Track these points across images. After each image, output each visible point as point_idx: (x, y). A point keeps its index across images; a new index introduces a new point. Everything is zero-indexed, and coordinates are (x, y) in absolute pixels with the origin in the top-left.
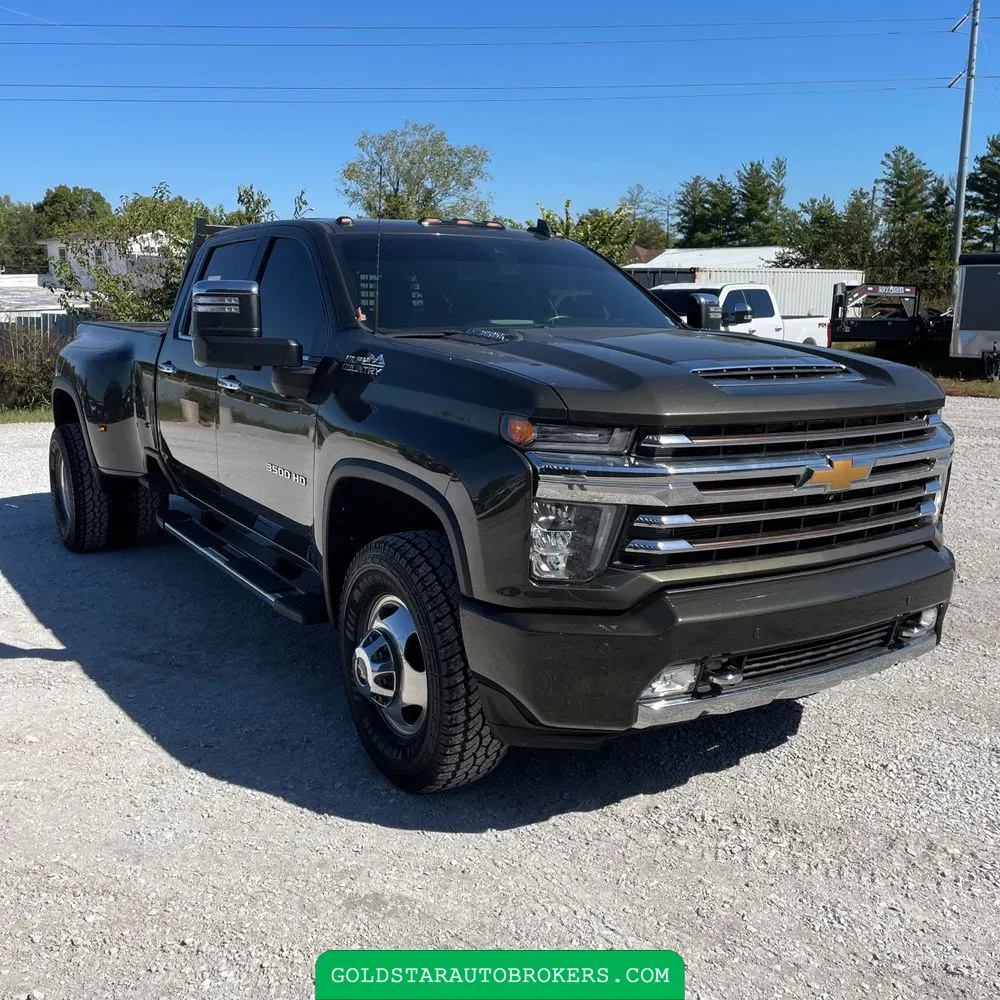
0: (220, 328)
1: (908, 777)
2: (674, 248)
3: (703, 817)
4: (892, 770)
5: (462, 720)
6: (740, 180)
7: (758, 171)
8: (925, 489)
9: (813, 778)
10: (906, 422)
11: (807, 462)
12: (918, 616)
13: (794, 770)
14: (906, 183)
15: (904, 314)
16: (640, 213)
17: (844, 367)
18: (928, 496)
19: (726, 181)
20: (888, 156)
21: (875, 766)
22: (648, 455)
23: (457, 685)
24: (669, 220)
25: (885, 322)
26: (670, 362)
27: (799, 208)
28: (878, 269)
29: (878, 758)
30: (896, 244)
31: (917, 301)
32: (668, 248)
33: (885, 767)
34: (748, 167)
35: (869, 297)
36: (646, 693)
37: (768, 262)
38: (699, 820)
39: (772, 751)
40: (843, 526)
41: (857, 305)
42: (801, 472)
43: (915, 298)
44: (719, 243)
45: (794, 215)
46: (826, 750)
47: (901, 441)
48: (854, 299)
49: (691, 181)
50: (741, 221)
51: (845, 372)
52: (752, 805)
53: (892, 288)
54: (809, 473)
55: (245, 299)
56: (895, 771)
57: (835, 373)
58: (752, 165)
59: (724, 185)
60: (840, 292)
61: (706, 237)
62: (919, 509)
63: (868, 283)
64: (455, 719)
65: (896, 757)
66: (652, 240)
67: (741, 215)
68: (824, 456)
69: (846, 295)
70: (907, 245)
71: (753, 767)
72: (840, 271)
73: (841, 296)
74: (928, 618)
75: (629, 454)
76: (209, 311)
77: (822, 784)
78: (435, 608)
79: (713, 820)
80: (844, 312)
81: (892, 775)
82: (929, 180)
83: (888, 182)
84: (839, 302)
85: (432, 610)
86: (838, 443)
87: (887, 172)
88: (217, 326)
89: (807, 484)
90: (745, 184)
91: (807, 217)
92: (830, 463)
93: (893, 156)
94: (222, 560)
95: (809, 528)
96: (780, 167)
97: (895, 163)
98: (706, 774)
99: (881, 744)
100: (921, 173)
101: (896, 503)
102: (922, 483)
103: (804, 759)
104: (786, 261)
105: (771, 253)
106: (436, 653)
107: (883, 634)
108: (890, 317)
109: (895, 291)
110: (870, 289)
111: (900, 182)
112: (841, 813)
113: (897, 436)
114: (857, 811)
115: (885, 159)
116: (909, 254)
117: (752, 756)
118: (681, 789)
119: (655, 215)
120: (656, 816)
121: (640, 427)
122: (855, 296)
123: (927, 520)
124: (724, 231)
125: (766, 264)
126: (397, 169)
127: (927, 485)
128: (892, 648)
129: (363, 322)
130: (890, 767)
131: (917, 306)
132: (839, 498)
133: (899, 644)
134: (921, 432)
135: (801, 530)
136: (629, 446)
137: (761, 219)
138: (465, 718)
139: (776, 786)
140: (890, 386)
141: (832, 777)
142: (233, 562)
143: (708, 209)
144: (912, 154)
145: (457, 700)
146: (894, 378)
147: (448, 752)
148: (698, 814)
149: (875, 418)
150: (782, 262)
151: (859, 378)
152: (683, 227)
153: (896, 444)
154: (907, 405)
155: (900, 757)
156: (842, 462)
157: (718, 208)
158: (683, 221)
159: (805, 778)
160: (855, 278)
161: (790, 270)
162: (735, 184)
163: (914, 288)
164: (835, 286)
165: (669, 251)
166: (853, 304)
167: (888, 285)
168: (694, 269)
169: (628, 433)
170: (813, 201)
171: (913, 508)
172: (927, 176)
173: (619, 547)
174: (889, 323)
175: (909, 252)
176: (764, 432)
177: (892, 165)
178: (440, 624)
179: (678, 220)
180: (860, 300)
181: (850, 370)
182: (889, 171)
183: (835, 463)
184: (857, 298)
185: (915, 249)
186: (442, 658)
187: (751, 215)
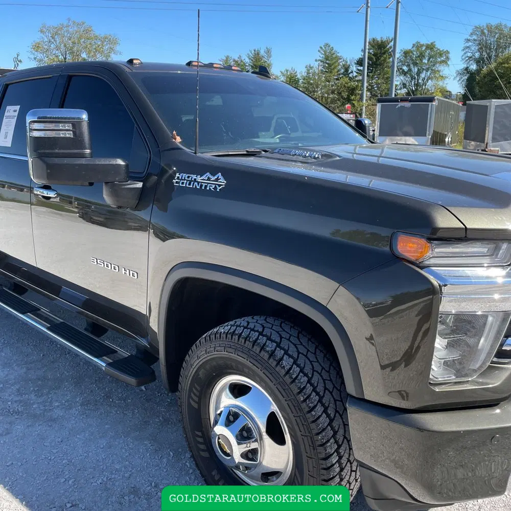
0: (57, 151)
6: (250, 59)
7: (258, 54)
14: (330, 61)
19: (243, 59)
20: (321, 48)
27: (280, 74)
30: (336, 93)
34: (253, 52)
45: (278, 77)
49: (225, 58)
53: (344, 115)
55: (76, 125)
58: (255, 51)
59: (242, 61)
70: (341, 93)
76: (43, 136)
82: (341, 61)
83: (322, 61)
85: (305, 400)
87: (320, 56)
88: (53, 149)
90: (252, 60)
91: (284, 79)
93: (324, 48)
94: (43, 326)
96: (268, 52)
97: (324, 51)
100: (337, 57)
109: (346, 116)
111: (327, 62)
115: (320, 49)
116: (342, 98)
126: (65, 46)
129: (180, 143)
142: (54, 328)
144: (332, 48)
162: (247, 60)
163: (354, 115)
170: (287, 71)
172: (340, 59)
177: (323, 53)
178: (313, 413)
182: (322, 56)
185: (345, 95)
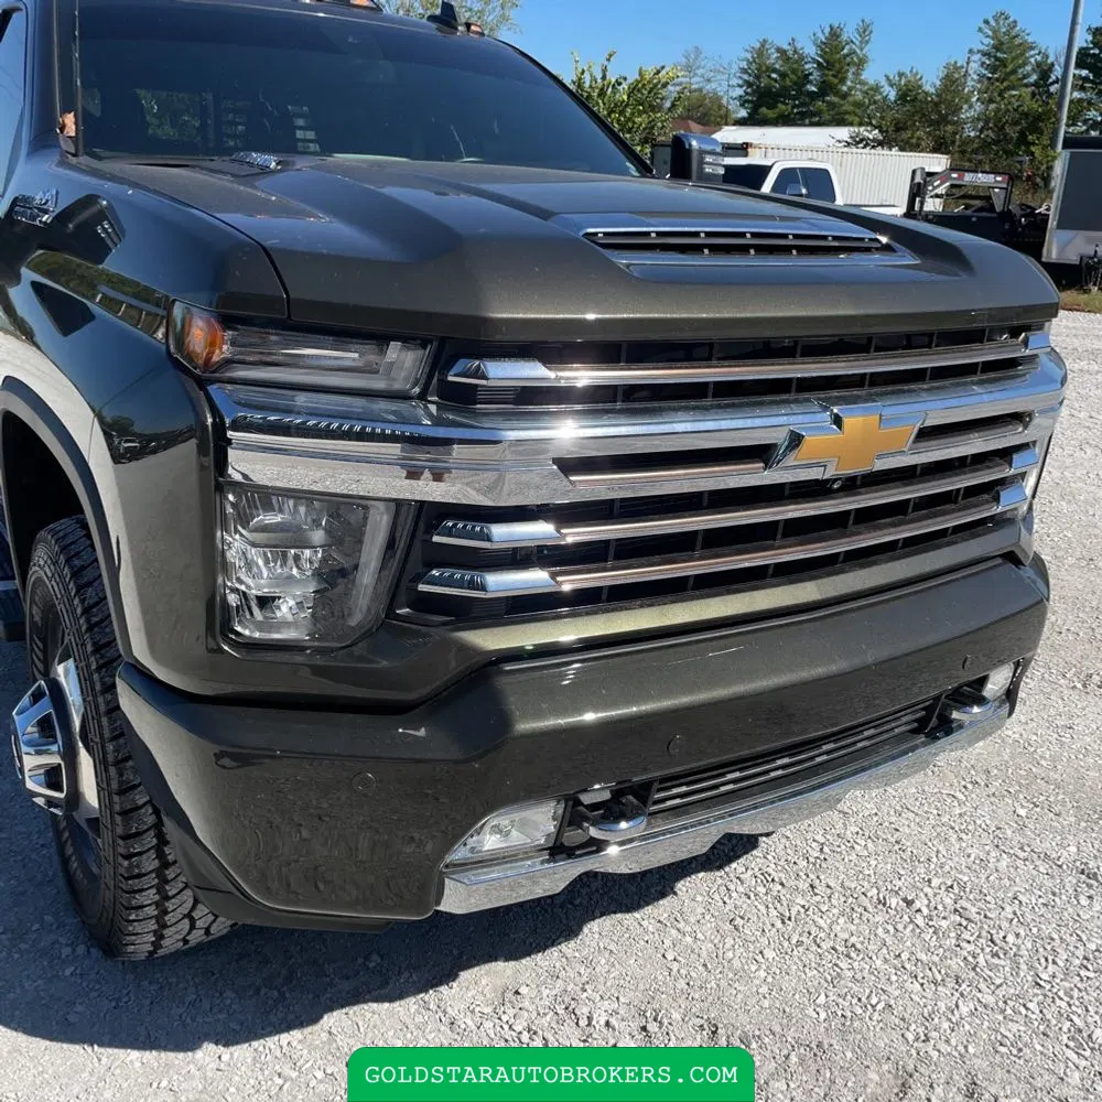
1: (944, 924)
2: (734, 125)
3: (590, 1019)
4: (919, 911)
5: (152, 868)
6: (816, 45)
7: (838, 35)
8: (1011, 466)
9: (791, 924)
10: (988, 345)
11: (792, 419)
12: (983, 681)
13: (762, 908)
14: (1005, 53)
15: (992, 208)
16: (696, 82)
17: (884, 240)
18: (1014, 477)
19: (799, 46)
20: (986, 22)
21: (893, 902)
22: (462, 399)
23: (139, 808)
24: (730, 90)
25: (970, 217)
26: (544, 214)
27: (883, 82)
28: (966, 156)
29: (899, 883)
31: (1008, 194)
32: (726, 124)
33: (909, 903)
34: (827, 30)
35: (952, 186)
36: (459, 854)
37: (840, 142)
38: (583, 1023)
39: (734, 865)
40: (859, 533)
41: (937, 196)
42: (779, 437)
43: (1006, 189)
44: (785, 121)
45: (876, 89)
46: (818, 864)
47: (975, 378)
48: (935, 188)
49: (757, 45)
50: (812, 95)
51: (887, 248)
52: (682, 984)
53: (980, 175)
54: (796, 440)
56: (925, 911)
57: (868, 250)
58: (831, 28)
59: (796, 52)
60: (918, 179)
61: (771, 114)
62: (997, 499)
63: (952, 169)
64: (138, 866)
65: (929, 881)
66: (709, 115)
67: (814, 89)
68: (826, 409)
69: (925, 182)
70: (1003, 126)
71: (699, 898)
72: (921, 154)
73: (919, 184)
74: (997, 682)
75: (422, 397)
77: (804, 939)
78: (104, 665)
79: (607, 1024)
80: (922, 203)
81: (920, 920)
82: (1032, 53)
83: (985, 53)
84: (917, 191)
86: (857, 381)
87: (982, 42)
89: (790, 460)
90: (821, 50)
91: (892, 95)
92: (838, 421)
93: (992, 22)
95: (792, 540)
96: (865, 30)
97: (994, 31)
98: (619, 916)
99: (906, 855)
100: (1023, 44)
101: (958, 490)
102: (1006, 454)
103: (782, 884)
104: (861, 141)
105: (843, 133)
106: (103, 747)
107: (919, 715)
108: (975, 211)
109: (983, 179)
110: (954, 175)
111: (999, 54)
112: (826, 1007)
113: (969, 370)
114: (855, 1001)
115: (982, 26)
116: (1005, 138)
117: (701, 875)
118: (568, 948)
119: (713, 85)
120: (511, 1012)
121: (443, 341)
122: (936, 184)
123: (1008, 516)
124: (793, 107)
125: (837, 144)
127: (1015, 456)
128: (933, 737)
130: (917, 905)
131: (1008, 200)
132: (852, 485)
133: (946, 727)
134: (1012, 363)
135: (777, 543)
136: (422, 381)
137: (837, 93)
138: (156, 864)
139: (730, 941)
140: (964, 276)
141: (821, 922)
143: (776, 80)
144: (1015, 22)
145: (138, 834)
146: (973, 261)
147: (133, 917)
148: (583, 1011)
149: (931, 335)
150: (858, 141)
151: (908, 259)
152: (746, 101)
153: (965, 384)
154: (993, 314)
155: (935, 882)
156: (861, 419)
157: (787, 79)
158: (747, 93)
159: (779, 924)
160: (937, 163)
161: (864, 151)
162: (810, 50)
163: (1007, 177)
164: (914, 172)
165: (726, 128)
166: (932, 194)
167: (977, 172)
168: (747, 144)
169: (420, 352)
170: (901, 75)
171: (986, 496)
172: (1029, 49)
173: (404, 583)
174: (974, 219)
175: (1005, 135)
176: (709, 358)
177: (990, 33)
179: (739, 92)
180: (941, 190)
181: (895, 245)
182: (986, 41)
183: (846, 421)
184: (940, 185)
185: (1012, 132)
186: (110, 758)
187: (826, 88)
